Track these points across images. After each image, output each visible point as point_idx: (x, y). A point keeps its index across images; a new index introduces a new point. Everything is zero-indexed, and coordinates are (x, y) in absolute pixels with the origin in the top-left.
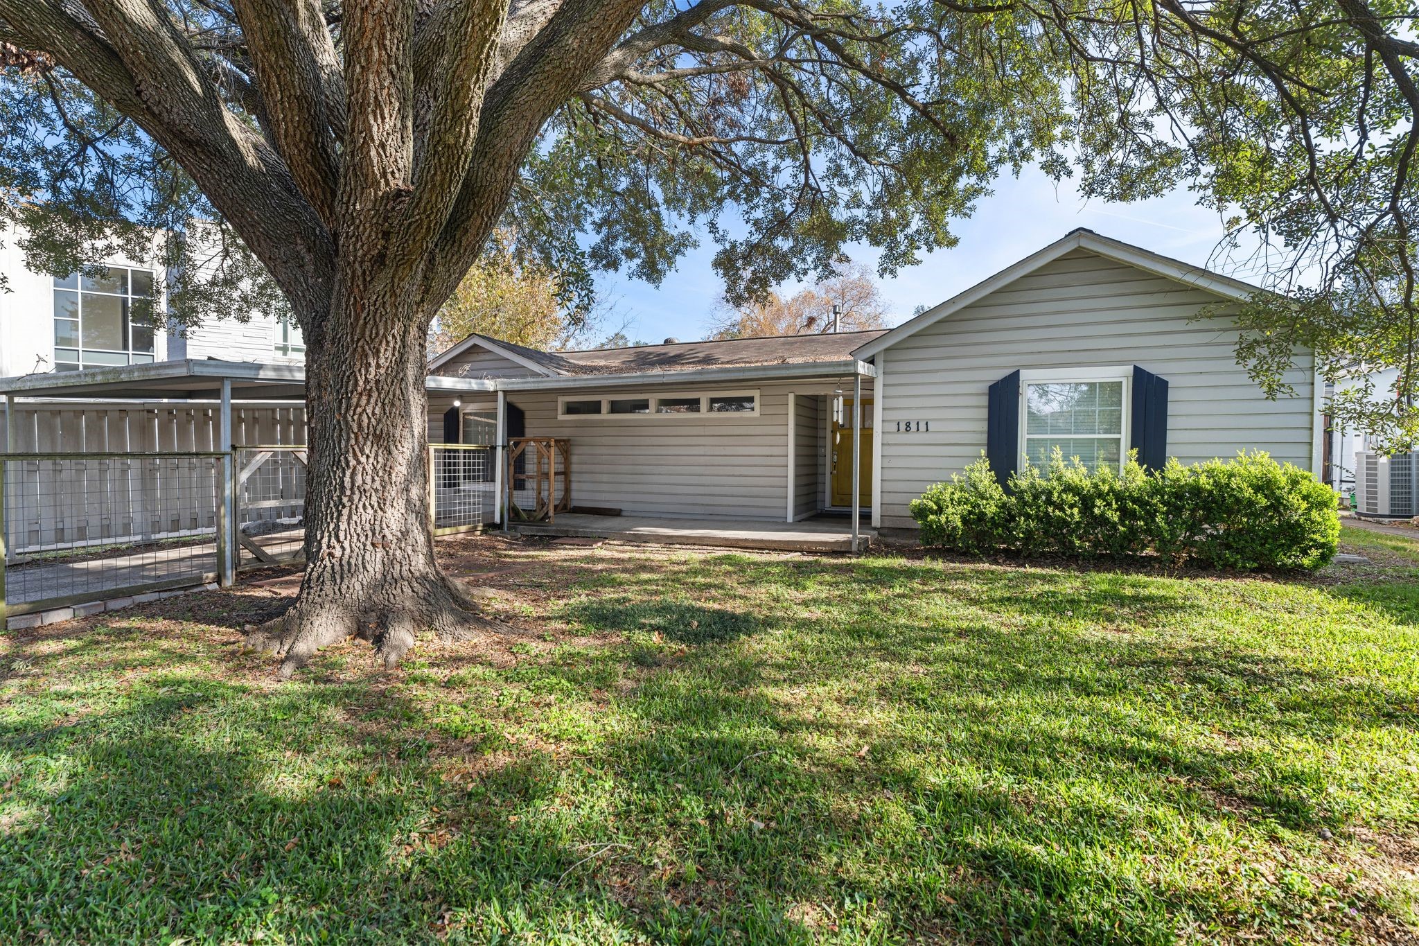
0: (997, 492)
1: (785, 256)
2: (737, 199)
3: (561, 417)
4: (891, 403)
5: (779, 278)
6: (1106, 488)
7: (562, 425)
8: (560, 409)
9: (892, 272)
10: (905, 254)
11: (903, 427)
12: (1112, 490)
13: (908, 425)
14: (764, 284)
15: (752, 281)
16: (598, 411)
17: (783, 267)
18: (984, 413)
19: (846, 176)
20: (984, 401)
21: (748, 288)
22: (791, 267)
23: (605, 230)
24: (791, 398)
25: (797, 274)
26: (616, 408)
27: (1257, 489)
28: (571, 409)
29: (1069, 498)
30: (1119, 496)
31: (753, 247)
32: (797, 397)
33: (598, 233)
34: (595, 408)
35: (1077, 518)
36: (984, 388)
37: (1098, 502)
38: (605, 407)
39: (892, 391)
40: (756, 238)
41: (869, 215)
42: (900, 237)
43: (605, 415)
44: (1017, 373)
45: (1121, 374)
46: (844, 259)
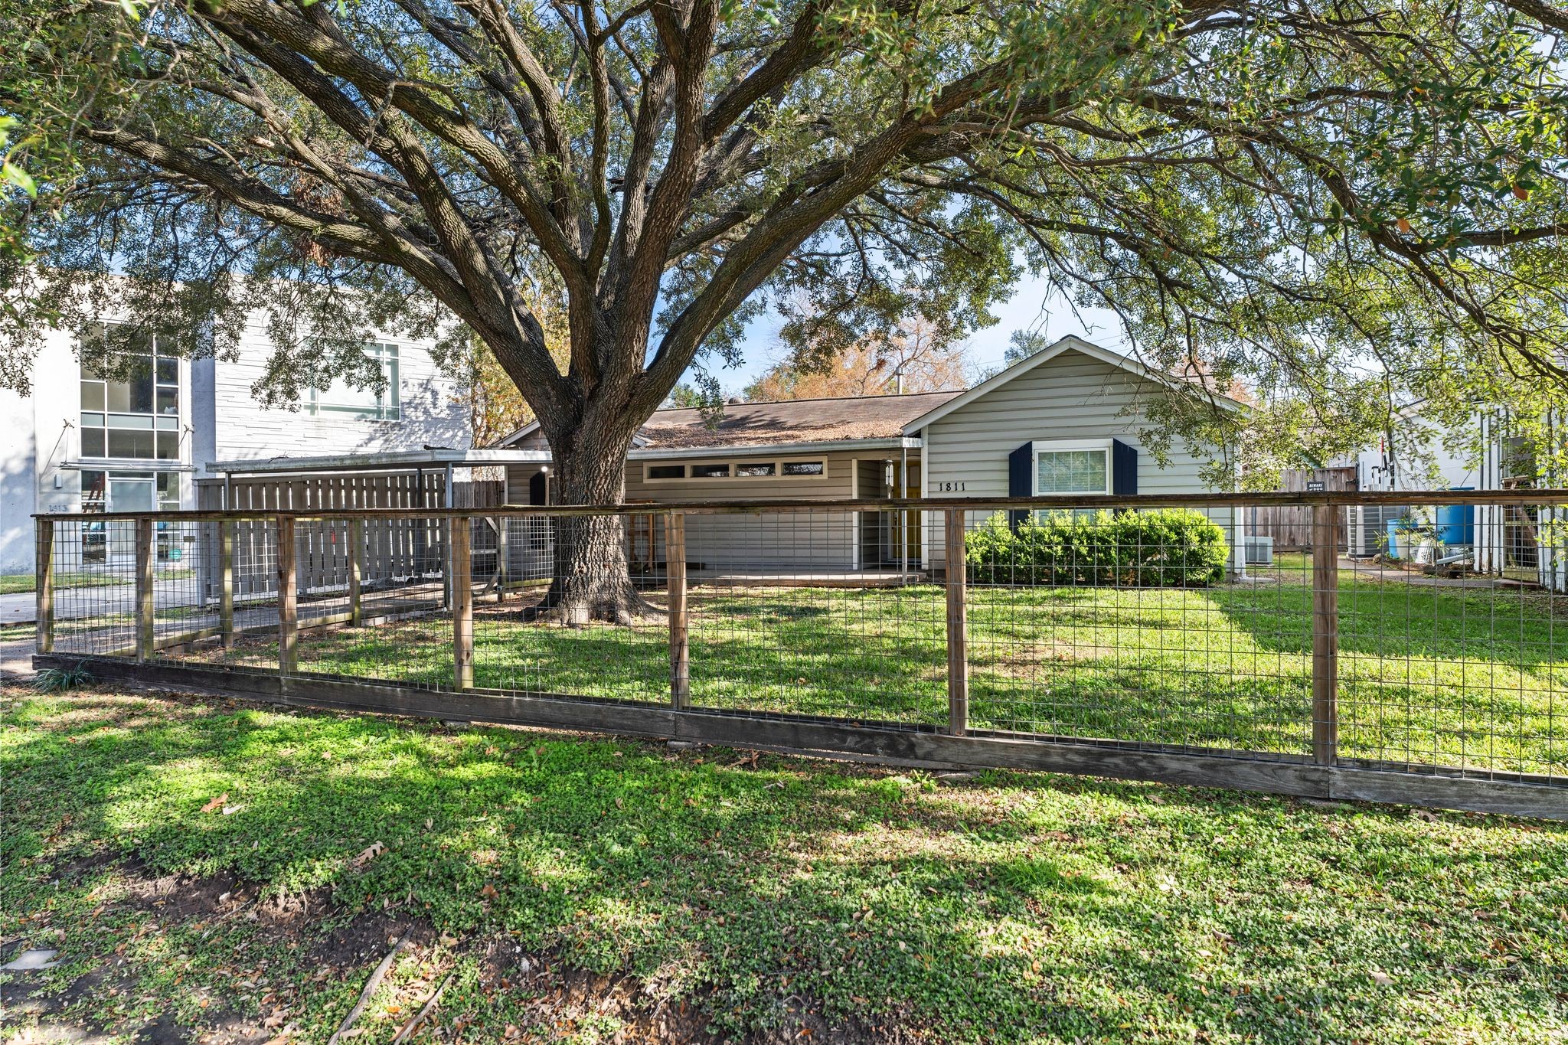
0: (1008, 536)
1: (847, 328)
2: (803, 284)
3: (647, 481)
4: (936, 468)
5: (843, 346)
6: (1080, 531)
7: (648, 488)
8: (646, 473)
9: (943, 346)
10: (954, 330)
11: (944, 487)
12: (1085, 532)
13: (948, 485)
14: (829, 352)
15: (818, 351)
16: (682, 475)
17: (846, 337)
18: (1006, 476)
19: (901, 261)
20: (1006, 466)
21: (813, 358)
22: (854, 337)
23: (674, 298)
24: (854, 463)
25: (859, 344)
26: (698, 472)
27: (1171, 529)
28: (655, 473)
29: (1056, 539)
30: (1089, 537)
31: (818, 322)
32: (859, 462)
33: (668, 300)
34: (679, 472)
35: (1060, 553)
36: (1006, 455)
37: (1076, 542)
38: (688, 472)
39: (935, 458)
40: (821, 313)
41: (923, 295)
42: (950, 314)
43: (688, 479)
44: (1030, 444)
45: (1104, 445)
46: (901, 334)
